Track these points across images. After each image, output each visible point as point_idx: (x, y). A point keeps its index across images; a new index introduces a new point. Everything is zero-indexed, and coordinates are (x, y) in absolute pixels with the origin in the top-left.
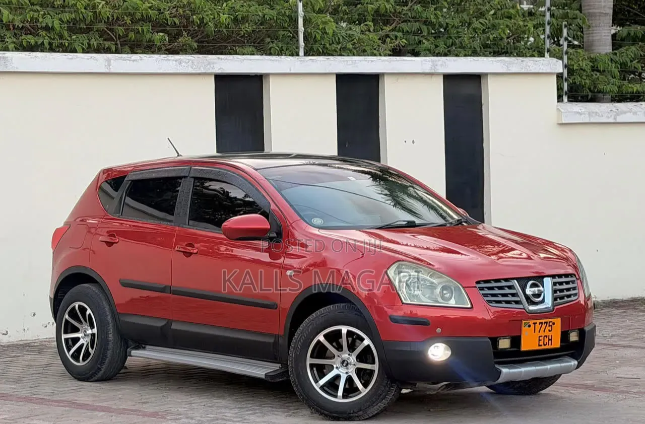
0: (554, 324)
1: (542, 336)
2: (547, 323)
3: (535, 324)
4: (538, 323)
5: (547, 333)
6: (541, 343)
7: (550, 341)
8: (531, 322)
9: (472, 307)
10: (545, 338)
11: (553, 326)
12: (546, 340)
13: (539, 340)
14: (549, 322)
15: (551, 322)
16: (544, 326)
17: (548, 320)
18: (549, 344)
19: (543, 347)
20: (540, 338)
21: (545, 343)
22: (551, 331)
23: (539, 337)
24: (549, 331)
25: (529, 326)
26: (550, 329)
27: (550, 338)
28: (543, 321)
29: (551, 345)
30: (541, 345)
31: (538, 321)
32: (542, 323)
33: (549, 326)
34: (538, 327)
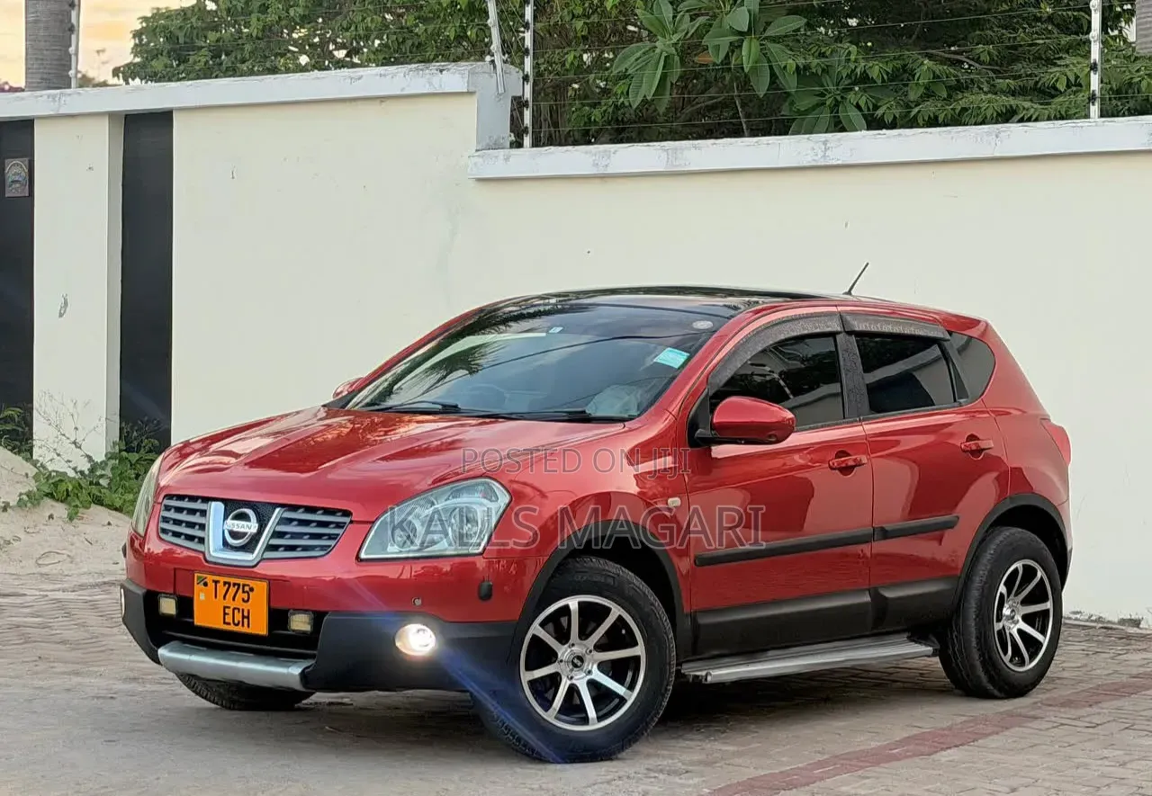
0: (252, 590)
1: (229, 607)
2: (239, 585)
3: (216, 582)
4: (222, 583)
5: (238, 603)
6: (229, 619)
7: (246, 620)
8: (210, 578)
10: (236, 611)
11: (251, 593)
12: (238, 617)
13: (225, 614)
14: (244, 586)
15: (248, 585)
16: (232, 590)
17: (241, 582)
18: (243, 625)
19: (232, 628)
20: (227, 611)
21: (236, 622)
22: (248, 600)
23: (225, 608)
24: (243, 600)
25: (206, 584)
26: (246, 599)
27: (246, 614)
28: (233, 580)
29: (248, 626)
30: (229, 624)
31: (222, 579)
32: (229, 584)
33: (244, 592)
34: (222, 589)
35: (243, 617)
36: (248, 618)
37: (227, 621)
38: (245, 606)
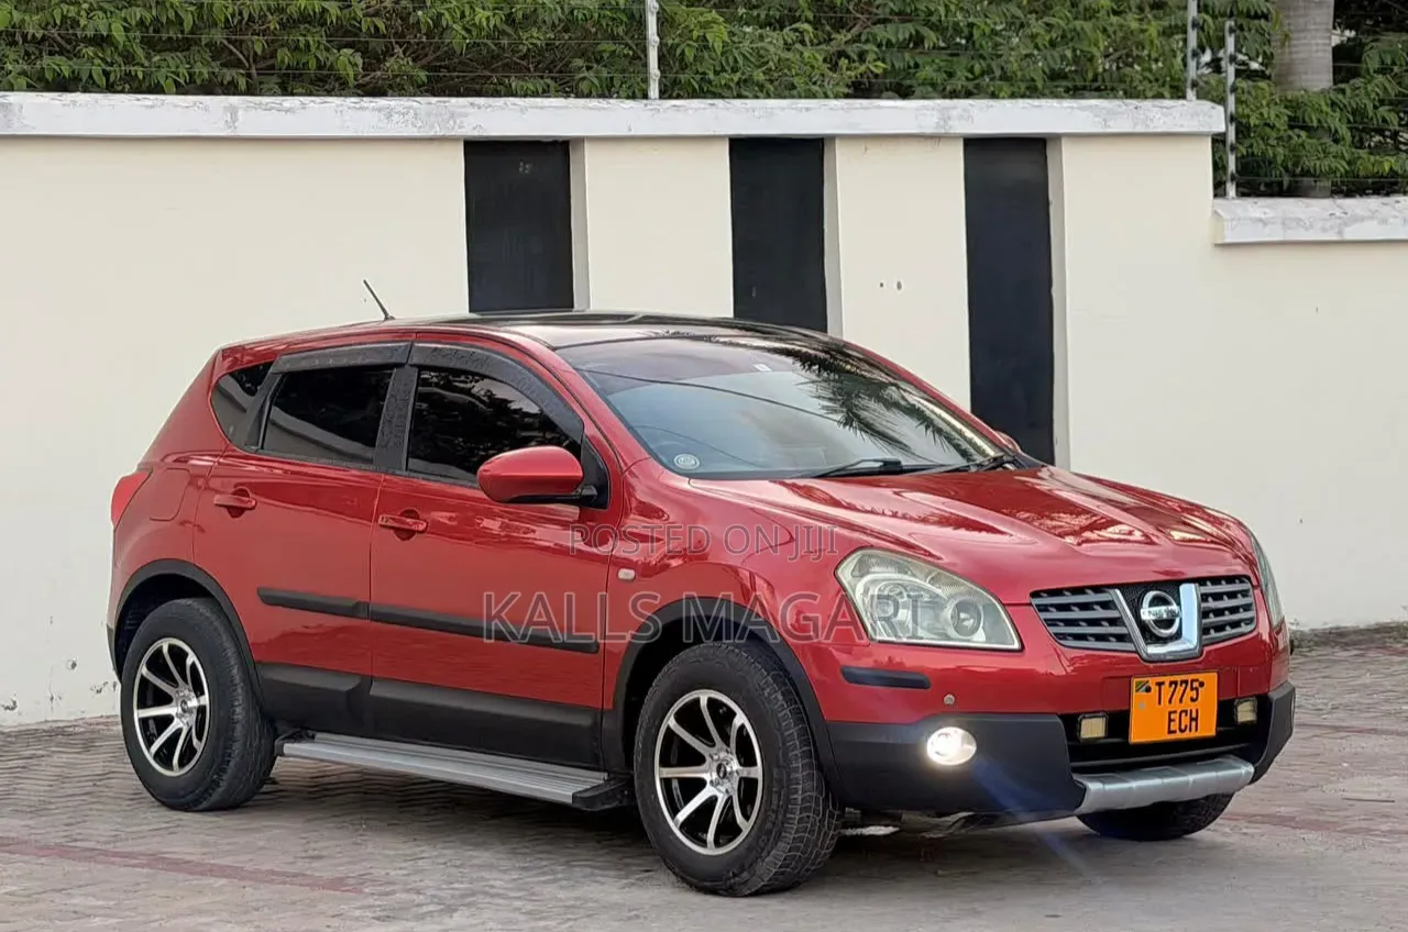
0: (1202, 684)
1: (1175, 712)
2: (1186, 682)
3: (1160, 684)
4: (1167, 684)
5: (1187, 705)
6: (1174, 726)
7: (1194, 723)
8: (1152, 681)
9: (1023, 647)
11: (1200, 689)
12: (1186, 720)
13: (1170, 720)
14: (1192, 681)
15: (1197, 680)
16: (1180, 689)
17: (1190, 677)
18: (1191, 729)
19: (1179, 736)
20: (1173, 716)
21: (1183, 727)
22: (1197, 699)
23: (1170, 713)
24: (1193, 700)
25: (1148, 690)
26: (1195, 697)
27: (1194, 715)
28: (1178, 678)
29: (1196, 729)
30: (1174, 732)
31: (1167, 679)
32: (1175, 683)
33: (1192, 689)
34: (1167, 690)
35: (1192, 719)
36: (1196, 719)
37: (1172, 728)
38: (1192, 706)
